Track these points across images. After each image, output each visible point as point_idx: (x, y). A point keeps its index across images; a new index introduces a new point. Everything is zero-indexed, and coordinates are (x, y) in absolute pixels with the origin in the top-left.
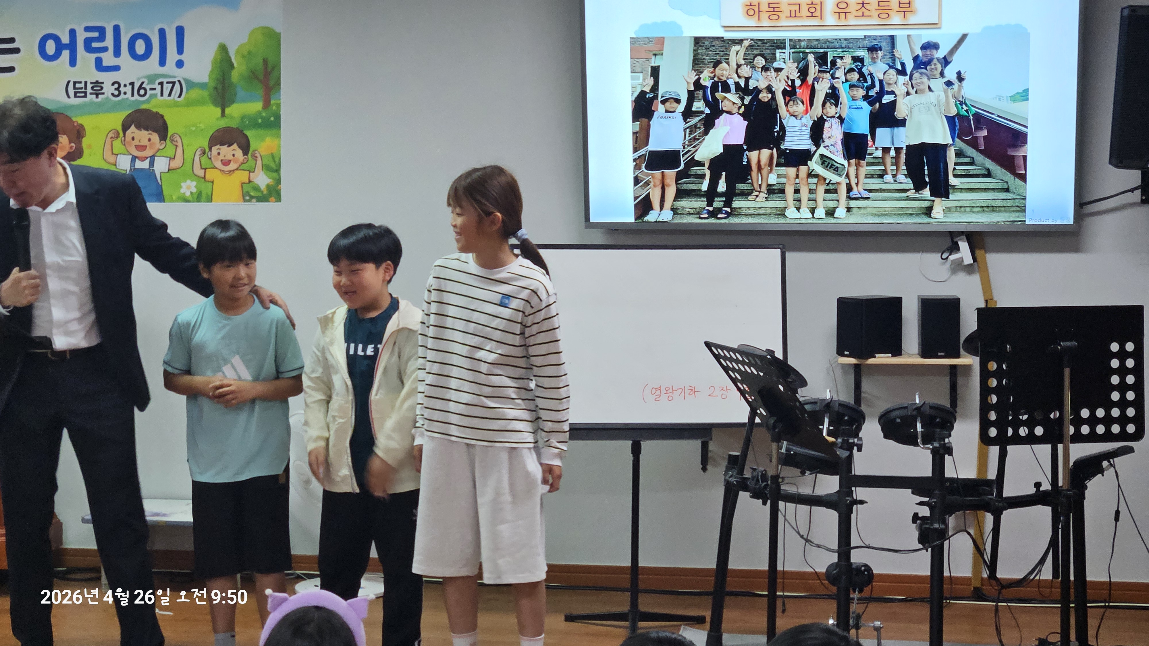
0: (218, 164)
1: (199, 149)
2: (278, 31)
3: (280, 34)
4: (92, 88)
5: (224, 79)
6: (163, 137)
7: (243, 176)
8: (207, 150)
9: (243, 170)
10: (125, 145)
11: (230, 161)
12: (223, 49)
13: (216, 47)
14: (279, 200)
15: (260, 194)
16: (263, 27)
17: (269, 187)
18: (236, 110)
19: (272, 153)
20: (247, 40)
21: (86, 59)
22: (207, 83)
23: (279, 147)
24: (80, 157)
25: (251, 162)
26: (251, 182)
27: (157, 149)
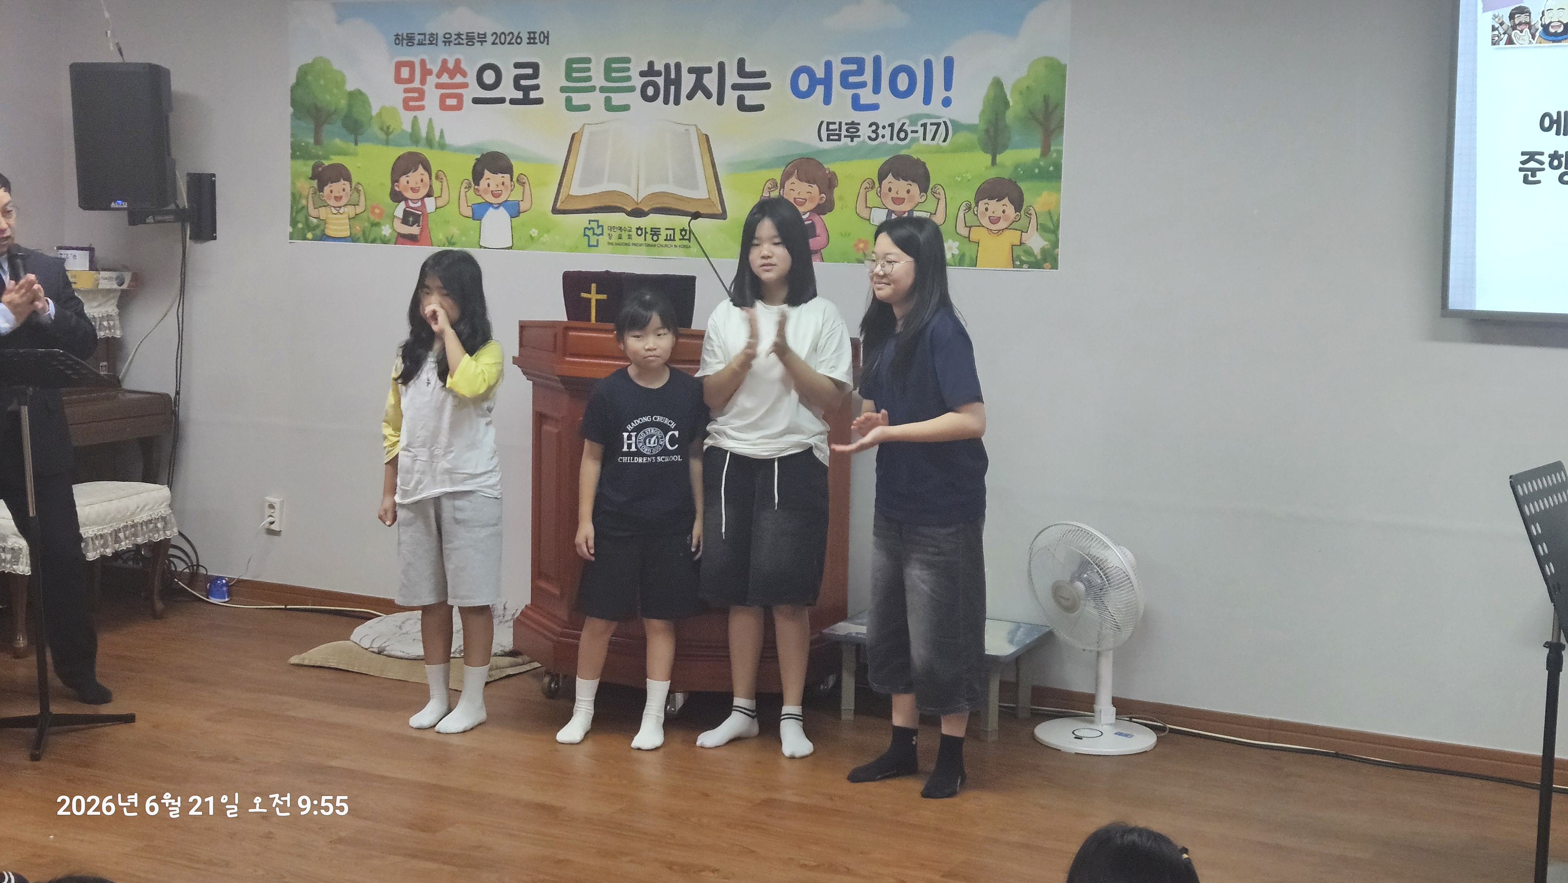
0: (985, 222)
1: (964, 204)
2: (1063, 61)
3: (1065, 66)
4: (847, 131)
5: (996, 121)
6: (924, 189)
7: (1013, 237)
8: (973, 205)
9: (1014, 229)
10: (880, 197)
11: (1000, 218)
12: (998, 84)
13: (990, 81)
14: (1055, 266)
15: (1032, 259)
16: (1046, 58)
17: (1043, 251)
18: (1009, 158)
19: (1049, 210)
20: (1025, 74)
21: (841, 95)
22: (977, 125)
23: (1059, 203)
24: (831, 210)
25: (1024, 220)
26: (1023, 244)
27: (916, 202)
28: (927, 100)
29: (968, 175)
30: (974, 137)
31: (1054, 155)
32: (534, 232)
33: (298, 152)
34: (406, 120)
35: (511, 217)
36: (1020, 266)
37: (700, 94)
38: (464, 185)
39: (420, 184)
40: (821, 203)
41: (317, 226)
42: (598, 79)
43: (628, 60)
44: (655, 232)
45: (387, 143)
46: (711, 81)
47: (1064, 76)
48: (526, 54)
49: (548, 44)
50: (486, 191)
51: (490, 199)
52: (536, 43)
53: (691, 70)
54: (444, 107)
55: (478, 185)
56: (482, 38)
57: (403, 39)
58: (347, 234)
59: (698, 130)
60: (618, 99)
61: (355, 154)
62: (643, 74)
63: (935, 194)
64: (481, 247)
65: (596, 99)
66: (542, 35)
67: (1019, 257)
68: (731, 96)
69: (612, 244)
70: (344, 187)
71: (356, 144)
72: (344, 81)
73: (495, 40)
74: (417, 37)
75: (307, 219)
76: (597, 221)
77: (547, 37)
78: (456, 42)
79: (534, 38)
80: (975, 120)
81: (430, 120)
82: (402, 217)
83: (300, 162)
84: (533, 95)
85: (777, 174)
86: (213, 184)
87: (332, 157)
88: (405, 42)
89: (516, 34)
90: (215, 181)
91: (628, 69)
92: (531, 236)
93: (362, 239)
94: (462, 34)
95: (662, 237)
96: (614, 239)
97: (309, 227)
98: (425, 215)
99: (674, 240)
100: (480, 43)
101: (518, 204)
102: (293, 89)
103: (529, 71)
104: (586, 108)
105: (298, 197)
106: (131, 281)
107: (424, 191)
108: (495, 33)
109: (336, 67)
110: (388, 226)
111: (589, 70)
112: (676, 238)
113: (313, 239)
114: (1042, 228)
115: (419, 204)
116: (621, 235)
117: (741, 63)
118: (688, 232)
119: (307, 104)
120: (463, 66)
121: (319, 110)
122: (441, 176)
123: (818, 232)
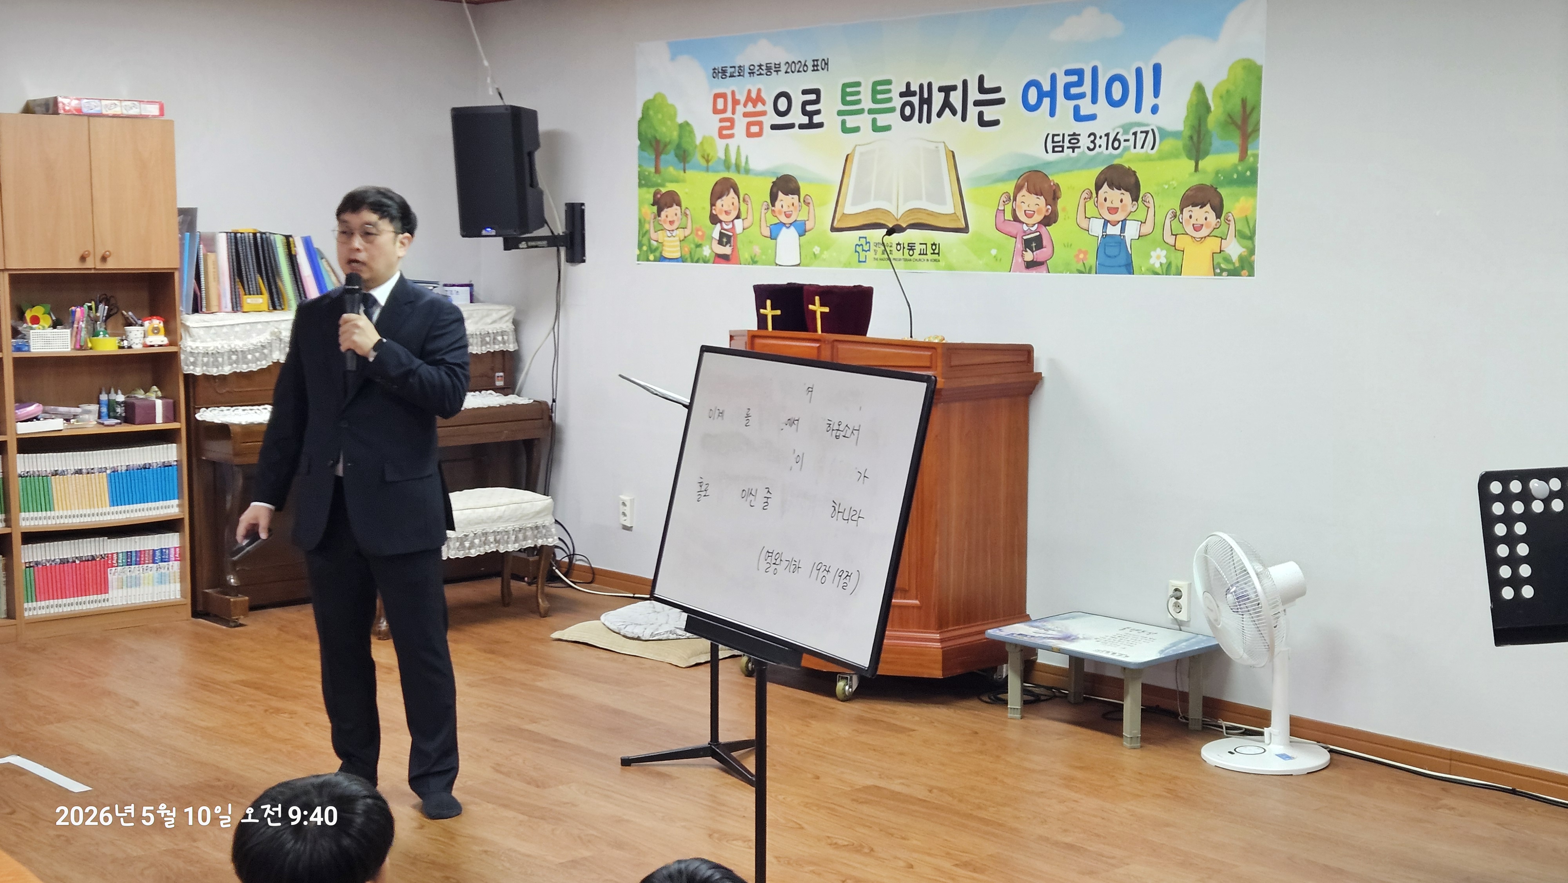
0: (1189, 229)
1: (1170, 212)
2: (1259, 63)
3: (1262, 67)
4: (1070, 142)
5: (1200, 125)
6: (1135, 199)
7: (1213, 244)
8: (1179, 213)
9: (1214, 236)
10: (1097, 207)
11: (1202, 225)
12: (1200, 89)
13: (1191, 87)
14: (1251, 274)
15: (1231, 267)
16: (1244, 60)
17: (1241, 259)
18: (1209, 163)
19: (1246, 217)
20: (1225, 77)
21: (1065, 106)
22: (1182, 131)
23: (1255, 209)
24: (1055, 221)
25: (1224, 227)
26: (1223, 251)
27: (1129, 211)
28: (1138, 109)
29: (1174, 182)
30: (1179, 144)
31: (1251, 159)
32: (817, 250)
33: (644, 181)
34: (720, 148)
35: (800, 236)
36: (1220, 274)
37: (947, 110)
38: (763, 207)
39: (731, 207)
40: (1048, 214)
41: (656, 249)
42: (867, 103)
43: (889, 82)
44: (911, 247)
45: (707, 170)
46: (956, 98)
47: (1260, 79)
48: (811, 80)
49: (828, 70)
50: (780, 212)
51: (784, 220)
52: (817, 70)
53: (941, 89)
54: (749, 135)
55: (774, 206)
56: (778, 68)
57: (719, 72)
58: (678, 255)
59: (945, 146)
60: (883, 120)
61: (684, 181)
62: (902, 95)
63: (1145, 203)
64: (777, 265)
65: (865, 121)
66: (823, 62)
67: (1219, 264)
68: (973, 112)
69: (877, 259)
70: (677, 212)
71: (685, 172)
72: (675, 115)
73: (788, 69)
74: (730, 70)
75: (649, 243)
76: (865, 238)
77: (826, 64)
78: (759, 73)
79: (817, 66)
80: (1180, 127)
81: (739, 147)
82: (718, 238)
83: (645, 189)
84: (816, 119)
85: (1010, 187)
86: (582, 212)
87: (668, 184)
88: (720, 75)
89: (803, 64)
90: (584, 210)
91: (889, 91)
92: (814, 254)
93: (689, 259)
94: (763, 65)
95: (917, 252)
96: (880, 255)
97: (652, 250)
98: (735, 235)
99: (926, 254)
100: (776, 73)
101: (804, 223)
102: (639, 121)
103: (813, 97)
104: (856, 130)
107: (734, 214)
108: (787, 63)
109: (670, 101)
110: (708, 247)
111: (858, 93)
112: (928, 253)
113: (655, 261)
115: (730, 226)
117: (981, 79)
118: (937, 246)
119: (649, 136)
120: (763, 95)
121: (658, 142)
122: (747, 199)
123: (1045, 243)
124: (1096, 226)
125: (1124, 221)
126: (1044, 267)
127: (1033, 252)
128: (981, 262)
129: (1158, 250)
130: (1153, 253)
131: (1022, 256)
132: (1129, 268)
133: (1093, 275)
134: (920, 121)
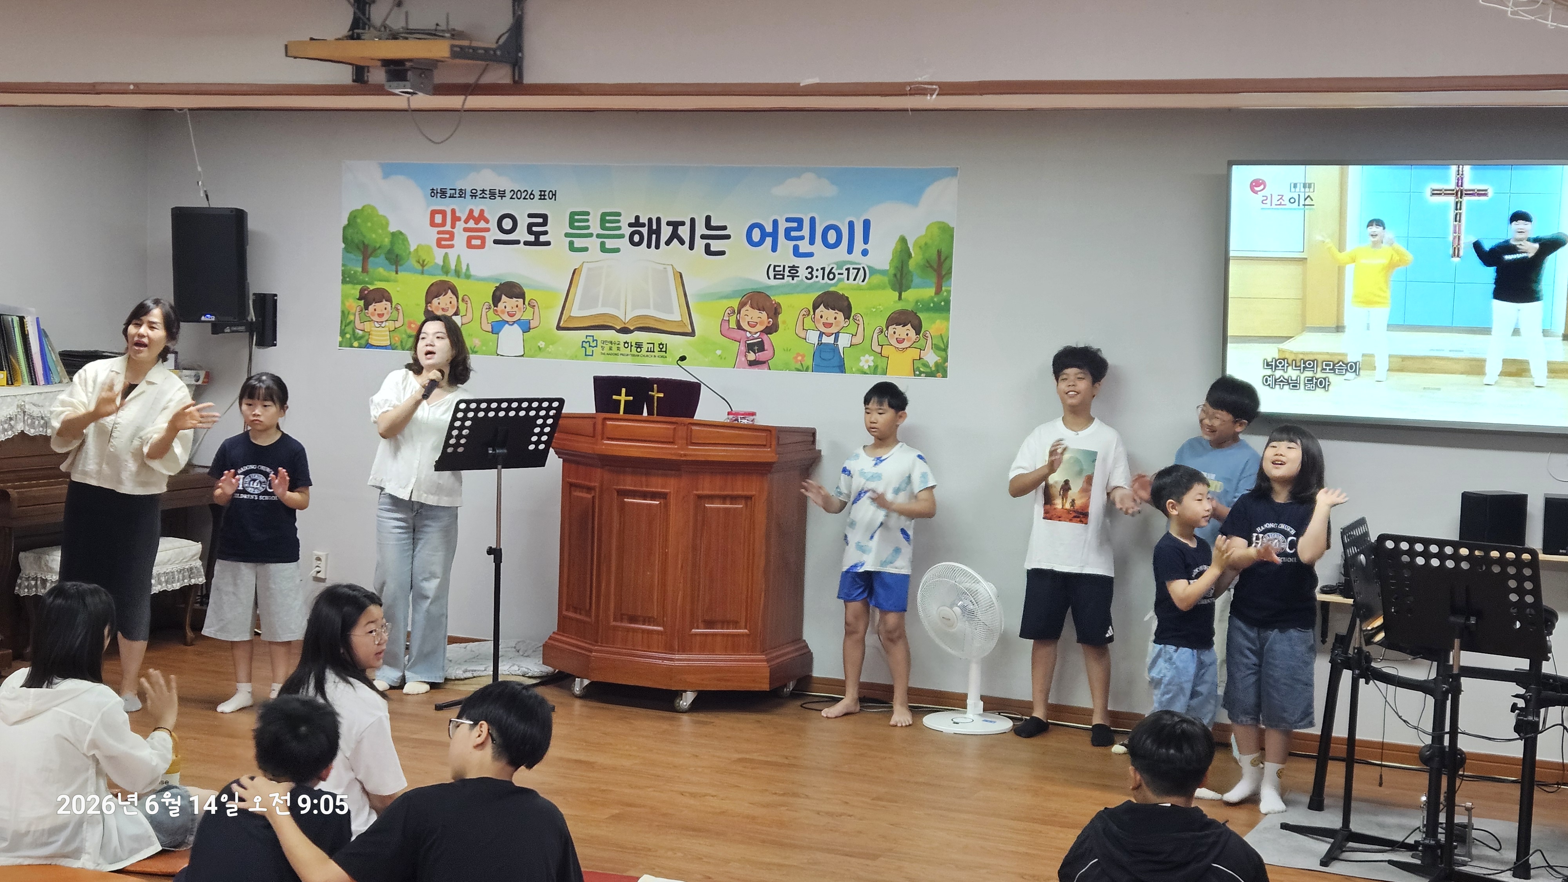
0: (893, 342)
1: (878, 329)
2: (951, 225)
3: (953, 229)
4: (789, 271)
5: (902, 267)
6: (847, 317)
7: (914, 353)
8: (885, 329)
9: (914, 348)
10: (814, 322)
11: (904, 339)
12: (903, 240)
13: (898, 238)
14: (945, 376)
15: (928, 370)
16: (939, 222)
17: (936, 364)
18: (912, 296)
19: (941, 334)
20: (924, 233)
21: (785, 245)
22: (888, 270)
23: (948, 329)
24: (776, 331)
25: (922, 341)
26: (921, 359)
27: (842, 326)
28: (850, 251)
29: (880, 307)
30: (885, 279)
31: (945, 294)
32: (542, 344)
33: (347, 278)
34: (438, 255)
35: (524, 332)
37: (675, 240)
38: (485, 307)
39: (449, 305)
40: (769, 325)
41: (362, 337)
42: (595, 228)
43: (619, 214)
44: (639, 346)
45: (422, 273)
46: (684, 232)
47: (952, 237)
48: (538, 207)
49: (556, 200)
50: (503, 312)
51: (506, 318)
52: (544, 199)
53: (669, 224)
54: (470, 246)
55: (497, 307)
56: (502, 194)
57: (437, 193)
58: (388, 343)
59: (673, 269)
60: (610, 243)
61: (395, 281)
62: (630, 225)
63: (856, 321)
64: (498, 355)
65: (593, 244)
66: (551, 193)
68: (700, 244)
69: (604, 354)
70: (386, 306)
71: (397, 273)
72: (388, 224)
73: (513, 195)
74: (449, 192)
75: (354, 331)
76: (592, 336)
77: (555, 195)
78: (481, 196)
79: (544, 195)
80: (886, 266)
81: (459, 256)
83: (349, 286)
84: (543, 238)
85: (735, 303)
87: (376, 283)
88: (439, 195)
89: (529, 193)
90: (276, 300)
91: (619, 221)
92: (538, 347)
94: (486, 191)
95: (644, 349)
96: (606, 351)
97: (355, 337)
99: (654, 352)
100: (500, 198)
101: (529, 322)
102: (345, 228)
103: (540, 220)
104: (585, 249)
105: (346, 313)
106: (205, 378)
107: (452, 311)
108: (513, 191)
109: (381, 213)
111: (588, 220)
112: (655, 350)
114: (936, 348)
116: (611, 346)
117: (708, 219)
118: (664, 346)
119: (356, 241)
120: (486, 215)
121: (366, 246)
122: (466, 298)
123: (766, 348)
124: (813, 337)
125: (837, 335)
126: (766, 365)
127: (755, 353)
128: (707, 360)
129: (867, 356)
130: (862, 358)
131: (745, 356)
132: (841, 368)
133: (810, 373)
134: (649, 246)
